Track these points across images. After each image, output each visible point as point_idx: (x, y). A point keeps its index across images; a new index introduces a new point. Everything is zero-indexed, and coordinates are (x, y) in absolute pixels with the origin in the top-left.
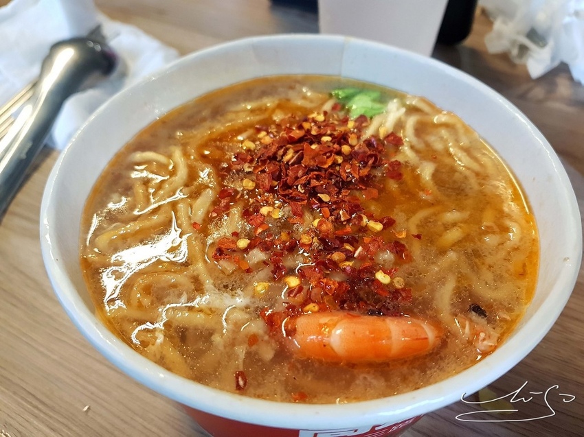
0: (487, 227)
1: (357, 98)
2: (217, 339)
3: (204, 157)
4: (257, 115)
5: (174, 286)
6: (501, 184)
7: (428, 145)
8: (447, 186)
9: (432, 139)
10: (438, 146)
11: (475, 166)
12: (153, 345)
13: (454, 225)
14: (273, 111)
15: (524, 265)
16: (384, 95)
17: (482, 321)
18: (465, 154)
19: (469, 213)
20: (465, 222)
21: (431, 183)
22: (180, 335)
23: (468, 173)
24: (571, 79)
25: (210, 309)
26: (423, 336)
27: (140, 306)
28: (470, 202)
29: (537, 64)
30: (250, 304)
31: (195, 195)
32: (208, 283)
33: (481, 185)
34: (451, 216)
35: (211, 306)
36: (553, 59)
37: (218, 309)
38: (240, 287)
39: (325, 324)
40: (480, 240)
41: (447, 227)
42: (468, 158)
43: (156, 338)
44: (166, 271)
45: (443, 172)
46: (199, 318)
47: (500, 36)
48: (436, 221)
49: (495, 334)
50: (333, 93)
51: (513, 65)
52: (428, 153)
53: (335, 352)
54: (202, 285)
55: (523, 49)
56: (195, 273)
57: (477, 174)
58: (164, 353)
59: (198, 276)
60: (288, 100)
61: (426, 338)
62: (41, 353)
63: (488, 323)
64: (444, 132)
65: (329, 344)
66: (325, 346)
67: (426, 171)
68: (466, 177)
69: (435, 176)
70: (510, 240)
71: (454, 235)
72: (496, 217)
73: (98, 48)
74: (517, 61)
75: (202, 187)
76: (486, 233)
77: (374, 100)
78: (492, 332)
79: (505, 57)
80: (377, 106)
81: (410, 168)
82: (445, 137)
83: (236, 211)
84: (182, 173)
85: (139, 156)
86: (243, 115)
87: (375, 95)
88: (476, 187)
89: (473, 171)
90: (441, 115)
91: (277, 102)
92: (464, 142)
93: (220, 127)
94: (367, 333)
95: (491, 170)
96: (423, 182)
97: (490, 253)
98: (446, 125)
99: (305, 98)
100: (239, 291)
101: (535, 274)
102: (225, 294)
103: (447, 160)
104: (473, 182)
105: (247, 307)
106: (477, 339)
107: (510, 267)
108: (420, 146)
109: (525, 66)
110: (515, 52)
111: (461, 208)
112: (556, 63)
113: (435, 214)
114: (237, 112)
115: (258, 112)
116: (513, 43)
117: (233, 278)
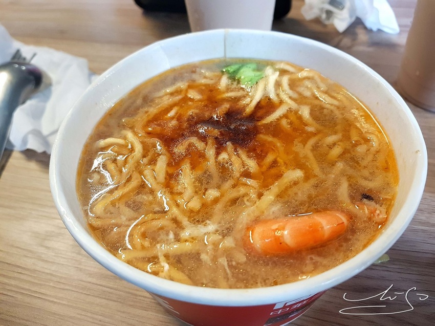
0: (356, 141)
1: (242, 71)
2: (204, 257)
3: (149, 133)
4: (176, 96)
5: (162, 228)
6: (355, 111)
7: (300, 94)
8: (321, 119)
9: (301, 89)
10: (307, 93)
11: (336, 102)
12: (163, 272)
13: (334, 144)
14: (187, 91)
15: (386, 162)
16: (261, 65)
17: (372, 203)
18: (326, 95)
19: (341, 134)
20: (341, 141)
21: (311, 119)
22: (177, 261)
23: (332, 108)
24: (365, 28)
25: (193, 238)
26: (341, 222)
27: (143, 248)
28: (339, 127)
29: (341, 22)
30: (219, 229)
31: (153, 162)
32: (185, 221)
33: (343, 114)
34: (331, 139)
35: (192, 236)
36: (351, 16)
37: (198, 237)
38: (208, 219)
39: (277, 229)
40: (353, 151)
41: (331, 146)
42: (329, 98)
43: (163, 267)
44: (152, 220)
45: (316, 111)
46: (188, 246)
47: (311, 7)
48: (322, 145)
49: (383, 209)
50: (224, 70)
51: (325, 26)
52: (301, 100)
53: (288, 246)
54: (181, 223)
55: (329, 14)
56: (173, 217)
57: (338, 108)
58: (172, 275)
59: (176, 218)
60: (194, 81)
61: (343, 223)
62: (52, 302)
63: (376, 204)
64: (308, 83)
65: (284, 242)
66: (281, 243)
67: (305, 112)
68: (332, 111)
69: (311, 114)
70: (373, 146)
71: (337, 151)
72: (359, 133)
73: (24, 68)
74: (327, 22)
75: (156, 155)
76: (356, 145)
77: (254, 70)
78: (381, 209)
79: (317, 21)
80: (258, 73)
81: (294, 112)
82: (309, 86)
83: (186, 167)
84: (138, 148)
85: (102, 143)
86: (166, 98)
87: (254, 66)
88: (340, 117)
89: (335, 106)
90: (303, 72)
91: (187, 84)
92: (323, 87)
93: (153, 110)
94: (307, 228)
95: (346, 103)
96: (305, 120)
97: (362, 158)
98: (308, 78)
99: (205, 77)
100: (208, 222)
101: (395, 166)
102: (199, 226)
103: (316, 102)
104: (337, 113)
105: (217, 231)
106: (374, 215)
107: (378, 164)
108: (295, 96)
109: (333, 25)
110: (324, 16)
111: (335, 133)
112: (353, 19)
113: (320, 140)
114: (160, 97)
115: (176, 94)
116: (322, 10)
117: (201, 213)
